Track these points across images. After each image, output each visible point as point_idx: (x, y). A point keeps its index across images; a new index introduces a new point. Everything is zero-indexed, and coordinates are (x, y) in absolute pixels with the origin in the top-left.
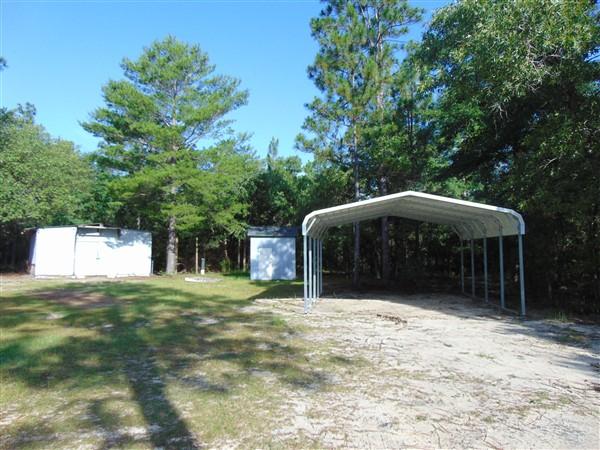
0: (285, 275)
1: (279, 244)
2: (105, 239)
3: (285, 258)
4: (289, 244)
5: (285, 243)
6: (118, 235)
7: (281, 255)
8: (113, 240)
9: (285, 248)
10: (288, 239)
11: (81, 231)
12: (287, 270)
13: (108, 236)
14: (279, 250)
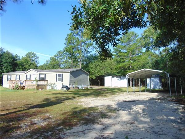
0: (156, 87)
1: (154, 79)
2: (117, 79)
3: (156, 83)
4: (157, 79)
5: (156, 79)
6: (120, 78)
7: (155, 82)
8: (119, 79)
9: (156, 80)
10: (156, 78)
11: (113, 77)
12: (157, 86)
13: (118, 78)
14: (154, 81)
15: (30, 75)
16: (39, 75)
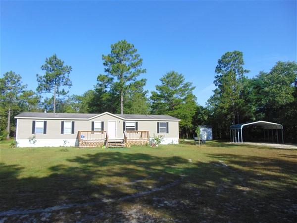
12: (210, 137)
15: (103, 123)
16: (124, 123)
